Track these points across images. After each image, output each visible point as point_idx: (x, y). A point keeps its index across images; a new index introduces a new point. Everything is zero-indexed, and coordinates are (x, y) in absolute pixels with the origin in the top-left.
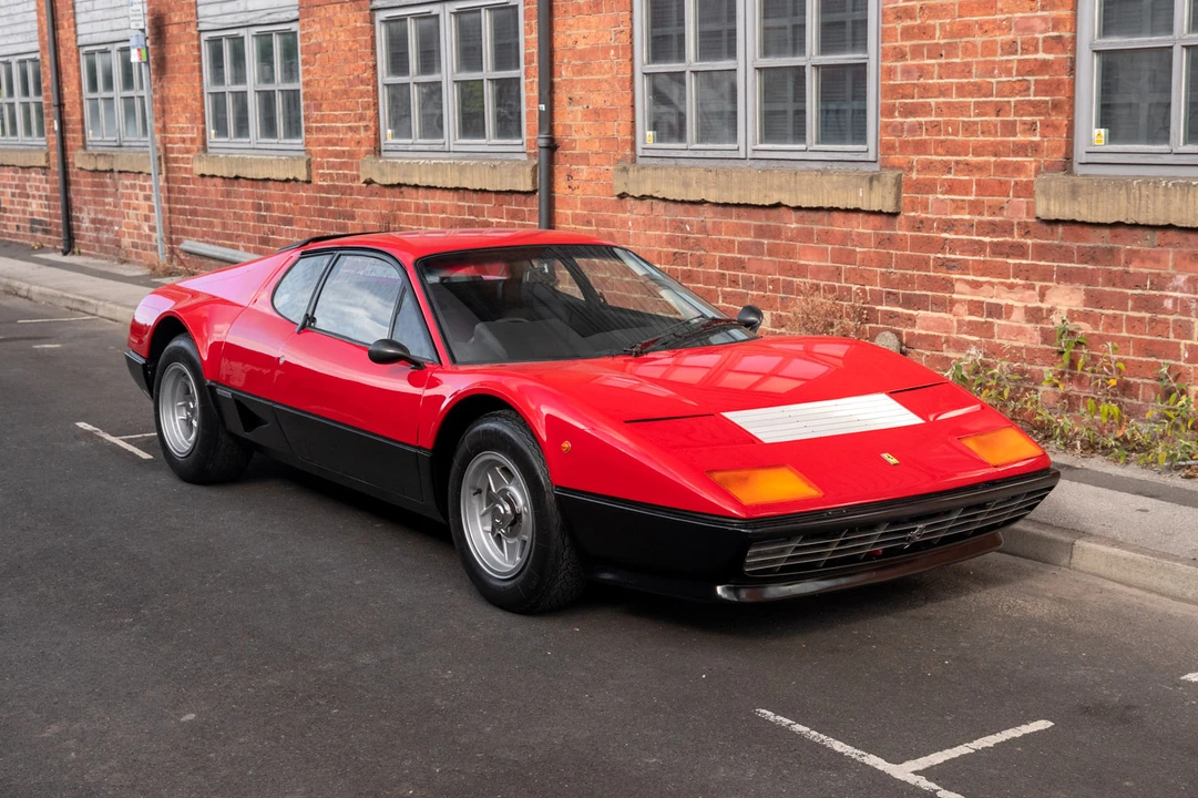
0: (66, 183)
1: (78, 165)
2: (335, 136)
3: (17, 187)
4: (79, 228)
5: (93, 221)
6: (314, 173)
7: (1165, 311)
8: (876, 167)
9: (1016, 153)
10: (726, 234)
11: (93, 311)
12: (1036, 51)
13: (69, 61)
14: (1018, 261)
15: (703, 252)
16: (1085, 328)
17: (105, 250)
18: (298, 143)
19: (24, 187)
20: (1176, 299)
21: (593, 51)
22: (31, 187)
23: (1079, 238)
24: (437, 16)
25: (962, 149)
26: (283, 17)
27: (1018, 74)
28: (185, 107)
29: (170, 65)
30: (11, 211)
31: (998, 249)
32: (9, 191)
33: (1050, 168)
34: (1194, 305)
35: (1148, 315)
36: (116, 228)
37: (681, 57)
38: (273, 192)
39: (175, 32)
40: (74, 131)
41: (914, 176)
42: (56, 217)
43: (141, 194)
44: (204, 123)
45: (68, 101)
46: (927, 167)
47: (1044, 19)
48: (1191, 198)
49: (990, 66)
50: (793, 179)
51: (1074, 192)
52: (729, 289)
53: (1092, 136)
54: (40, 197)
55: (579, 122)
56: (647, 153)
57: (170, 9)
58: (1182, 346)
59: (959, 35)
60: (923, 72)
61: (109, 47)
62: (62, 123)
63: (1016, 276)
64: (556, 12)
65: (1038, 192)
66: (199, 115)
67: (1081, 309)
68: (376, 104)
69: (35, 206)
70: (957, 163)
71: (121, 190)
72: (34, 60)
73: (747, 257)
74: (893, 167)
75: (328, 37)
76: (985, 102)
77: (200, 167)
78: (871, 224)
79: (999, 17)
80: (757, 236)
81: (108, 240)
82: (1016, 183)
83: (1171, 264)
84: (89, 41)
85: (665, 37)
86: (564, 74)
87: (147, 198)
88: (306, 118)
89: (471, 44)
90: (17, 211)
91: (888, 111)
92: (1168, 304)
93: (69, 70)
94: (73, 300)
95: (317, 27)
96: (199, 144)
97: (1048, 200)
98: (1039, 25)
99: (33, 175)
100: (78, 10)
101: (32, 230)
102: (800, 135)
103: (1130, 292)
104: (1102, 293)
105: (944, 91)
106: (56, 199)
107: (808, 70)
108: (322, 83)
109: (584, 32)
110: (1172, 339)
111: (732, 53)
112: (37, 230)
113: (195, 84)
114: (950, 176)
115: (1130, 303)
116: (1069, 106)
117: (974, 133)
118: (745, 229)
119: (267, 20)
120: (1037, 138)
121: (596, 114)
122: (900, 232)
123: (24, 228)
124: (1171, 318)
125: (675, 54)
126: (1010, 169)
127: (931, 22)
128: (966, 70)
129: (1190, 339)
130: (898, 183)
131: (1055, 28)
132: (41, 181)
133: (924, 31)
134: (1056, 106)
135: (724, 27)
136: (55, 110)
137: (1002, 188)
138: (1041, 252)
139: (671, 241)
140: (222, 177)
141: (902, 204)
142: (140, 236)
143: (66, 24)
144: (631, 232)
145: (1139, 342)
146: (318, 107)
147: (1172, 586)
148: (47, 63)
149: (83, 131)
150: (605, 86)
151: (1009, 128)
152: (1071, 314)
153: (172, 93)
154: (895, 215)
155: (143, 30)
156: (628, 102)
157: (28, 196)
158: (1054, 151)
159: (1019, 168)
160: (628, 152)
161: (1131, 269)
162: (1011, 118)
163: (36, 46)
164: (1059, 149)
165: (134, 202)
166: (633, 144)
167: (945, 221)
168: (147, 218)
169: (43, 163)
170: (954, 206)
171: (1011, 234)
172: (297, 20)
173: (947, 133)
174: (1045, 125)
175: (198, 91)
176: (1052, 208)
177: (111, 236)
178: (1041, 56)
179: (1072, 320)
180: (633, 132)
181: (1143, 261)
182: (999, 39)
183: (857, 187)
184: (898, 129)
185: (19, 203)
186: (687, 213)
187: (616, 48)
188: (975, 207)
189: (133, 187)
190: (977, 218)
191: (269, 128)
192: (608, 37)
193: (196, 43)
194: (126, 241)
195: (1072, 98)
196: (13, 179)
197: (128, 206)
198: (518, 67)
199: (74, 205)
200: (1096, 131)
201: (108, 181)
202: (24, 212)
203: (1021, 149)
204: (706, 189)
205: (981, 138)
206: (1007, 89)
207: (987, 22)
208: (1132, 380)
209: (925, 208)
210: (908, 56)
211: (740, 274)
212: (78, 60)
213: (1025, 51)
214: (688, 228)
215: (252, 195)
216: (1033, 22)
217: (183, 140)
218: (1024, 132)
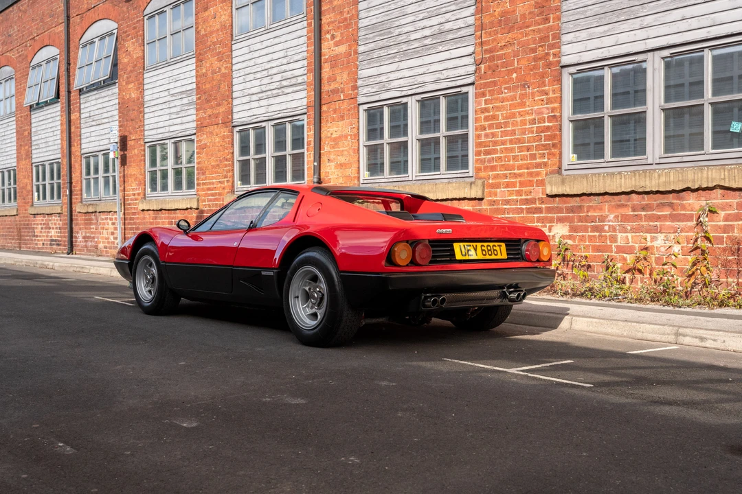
0: (71, 220)
1: (78, 210)
2: (212, 186)
3: (44, 224)
4: (76, 241)
5: (84, 237)
6: (200, 204)
7: (605, 231)
8: (473, 179)
9: (536, 167)
11: (88, 271)
12: (544, 122)
13: (76, 161)
14: (538, 215)
16: (570, 242)
17: (89, 251)
18: (193, 191)
19: (48, 224)
20: (609, 226)
21: (340, 137)
22: (52, 223)
23: (565, 203)
24: (265, 127)
26: (188, 133)
28: (135, 180)
29: (128, 160)
30: (40, 236)
31: (529, 211)
32: (40, 226)
33: (552, 172)
34: (618, 228)
35: (597, 234)
36: (96, 240)
37: (382, 137)
38: (179, 215)
39: (132, 144)
40: (76, 195)
41: (491, 181)
42: (65, 237)
43: (110, 222)
44: (145, 186)
45: (74, 181)
46: (496, 177)
47: (548, 108)
48: (615, 180)
49: (524, 130)
50: (435, 187)
51: (563, 182)
53: (569, 157)
54: (57, 228)
55: (333, 170)
56: (365, 182)
57: (130, 133)
58: (613, 246)
59: (510, 118)
60: (494, 135)
61: (97, 153)
62: (71, 192)
63: (538, 222)
64: (322, 121)
65: (547, 183)
66: (143, 182)
67: (568, 234)
68: (233, 170)
69: (54, 233)
70: (510, 174)
71: (99, 221)
72: (58, 163)
74: (481, 178)
75: (210, 141)
76: (522, 146)
77: (141, 207)
78: (471, 205)
81: (91, 246)
82: (537, 180)
83: (607, 210)
84: (88, 152)
85: (375, 130)
86: (326, 148)
87: (113, 224)
88: (198, 179)
89: (281, 139)
90: (44, 236)
91: (478, 153)
92: (606, 228)
93: (76, 165)
94: (77, 267)
95: (205, 136)
96: (142, 196)
97: (552, 186)
98: (545, 111)
99: (54, 218)
100: (82, 137)
101: (51, 245)
102: (437, 168)
103: (589, 224)
104: (576, 226)
105: (503, 143)
106: (65, 228)
107: (441, 138)
108: (206, 162)
109: (335, 129)
110: (609, 243)
111: (406, 134)
112: (53, 244)
113: (140, 169)
114: (506, 180)
115: (589, 229)
116: (558, 145)
117: (517, 160)
119: (180, 135)
120: (546, 160)
121: (341, 166)
122: (484, 207)
123: (47, 244)
124: (608, 234)
125: (379, 136)
126: (534, 175)
127: (497, 113)
128: (513, 132)
129: (617, 242)
130: (483, 184)
131: (552, 112)
132: (57, 220)
133: (494, 117)
134: (554, 145)
135: (402, 123)
136: (68, 185)
137: (530, 183)
138: (549, 210)
140: (153, 210)
141: (485, 194)
142: (108, 243)
143: (76, 144)
145: (594, 246)
146: (204, 174)
147: (617, 331)
148: (65, 163)
149: (81, 194)
150: (346, 153)
151: (533, 157)
152: (563, 237)
153: (129, 173)
154: (481, 199)
155: (117, 143)
156: (356, 159)
157: (50, 228)
158: (553, 165)
159: (538, 174)
160: (356, 182)
161: (590, 214)
162: (534, 152)
163: (59, 156)
164: (556, 164)
165: (106, 226)
166: (359, 178)
167: (505, 200)
168: (113, 234)
169: (59, 211)
171: (535, 203)
172: (195, 134)
173: (506, 161)
174: (549, 154)
175: (143, 171)
176: (553, 190)
177: (93, 244)
178: (547, 124)
179: (564, 239)
180: (359, 173)
181: (594, 210)
182: (527, 118)
183: (465, 188)
184: (483, 161)
185: (45, 232)
187: (351, 135)
188: (519, 193)
189: (106, 219)
190: (519, 198)
191: (178, 185)
192: (348, 131)
193: (143, 148)
194: (101, 246)
195: (561, 142)
196: (43, 220)
197: (103, 228)
198: (303, 148)
199: (74, 230)
200: (571, 155)
201: (93, 217)
202: (47, 236)
203: (538, 165)
205: (521, 162)
206: (532, 140)
207: (523, 111)
208: (591, 264)
209: (496, 195)
210: (487, 129)
212: (81, 161)
213: (539, 122)
215: (168, 218)
216: (542, 110)
217: (134, 195)
218: (540, 158)
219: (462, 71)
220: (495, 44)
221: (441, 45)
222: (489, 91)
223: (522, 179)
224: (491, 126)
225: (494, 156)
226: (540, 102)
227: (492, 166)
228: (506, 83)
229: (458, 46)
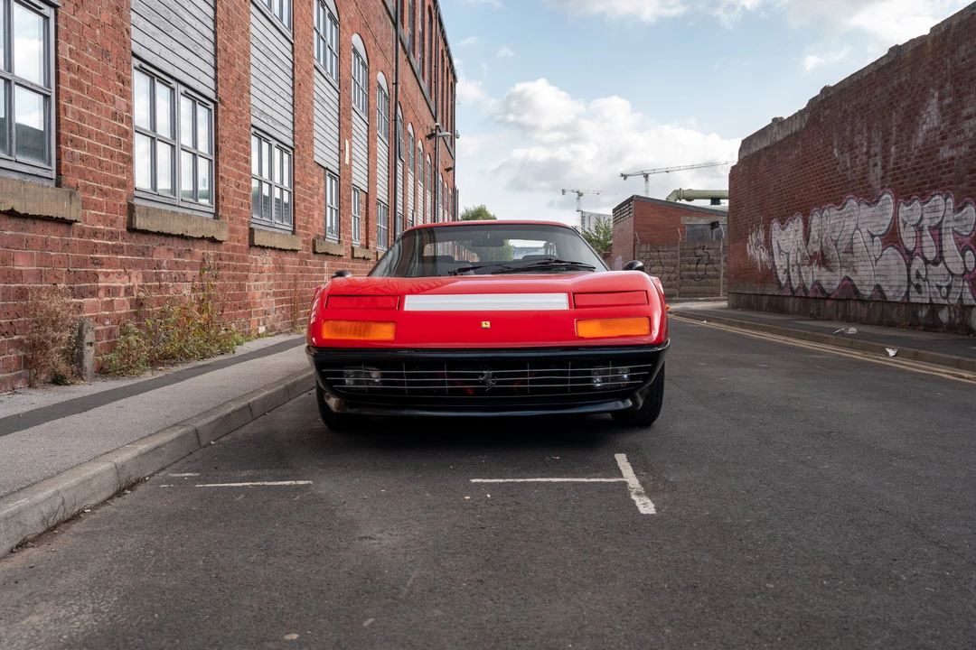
8: (53, 184)
12: (123, 122)
14: (121, 257)
25: (100, 179)
27: (118, 134)
31: (114, 250)
41: (80, 195)
46: (86, 188)
47: (125, 103)
49: (108, 125)
50: (23, 189)
59: (95, 96)
60: (81, 117)
65: (137, 212)
67: (141, 284)
70: (98, 188)
76: (107, 148)
78: (58, 231)
79: (110, 93)
82: (120, 205)
83: (162, 254)
91: (65, 140)
92: (163, 276)
98: (124, 107)
103: (153, 271)
104: (146, 274)
107: (13, 86)
117: (103, 168)
120: (125, 178)
124: (164, 284)
126: (117, 196)
127: (83, 80)
128: (99, 124)
133: (80, 86)
137: (115, 208)
151: (116, 169)
152: (139, 288)
154: (71, 223)
159: (120, 196)
161: (154, 258)
162: (116, 162)
167: (93, 230)
170: (97, 219)
171: (118, 239)
174: (127, 170)
176: (142, 223)
178: (125, 126)
179: (139, 292)
182: (111, 108)
183: (63, 200)
184: (70, 157)
188: (105, 220)
190: (106, 228)
203: (120, 184)
205: (106, 173)
206: (114, 142)
207: (106, 94)
209: (85, 220)
210: (73, 102)
213: (119, 121)
216: (121, 103)
218: (120, 173)
222: (74, 37)
223: (108, 200)
224: (78, 100)
225: (82, 152)
226: (119, 92)
227: (80, 169)
228: (90, 37)
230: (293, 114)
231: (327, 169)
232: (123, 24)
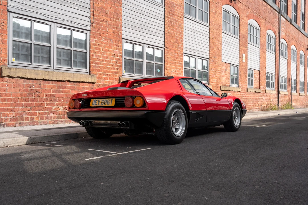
10: (48, 88)
15: (39, 93)
25: (107, 72)
27: (115, 60)
33: (120, 76)
41: (98, 76)
46: (100, 74)
50: (73, 75)
52: (49, 102)
59: (105, 51)
60: (99, 56)
70: (106, 74)
73: (55, 94)
76: (110, 64)
78: (89, 85)
79: (112, 50)
80: (58, 88)
82: (116, 78)
91: (92, 63)
98: (118, 53)
105: (103, 61)
107: (72, 51)
114: (104, 76)
117: (108, 69)
118: (55, 87)
120: (118, 71)
122: (95, 87)
126: (114, 76)
127: (100, 47)
128: (107, 58)
133: (99, 49)
134: (121, 66)
137: (113, 79)
139: (25, 91)
144: (7, 88)
154: (94, 83)
158: (121, 73)
159: (116, 76)
162: (114, 67)
167: (104, 85)
170: (105, 82)
173: (104, 68)
174: (119, 69)
178: (118, 58)
182: (112, 53)
183: (89, 77)
184: (94, 67)
186: (33, 82)
188: (109, 82)
190: (109, 84)
200: (124, 71)
203: (116, 73)
204: (45, 76)
205: (110, 70)
207: (110, 50)
209: (100, 82)
210: (96, 53)
211: (53, 98)
213: (116, 56)
214: (33, 86)
219: (84, 23)
220: (99, 18)
221: (73, 5)
222: (97, 37)
223: (110, 77)
224: (98, 52)
225: (99, 65)
226: (116, 49)
227: (98, 70)
228: (104, 36)
229: (82, 10)
230: (209, 48)
231: (231, 64)
232: (118, 31)
